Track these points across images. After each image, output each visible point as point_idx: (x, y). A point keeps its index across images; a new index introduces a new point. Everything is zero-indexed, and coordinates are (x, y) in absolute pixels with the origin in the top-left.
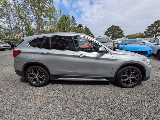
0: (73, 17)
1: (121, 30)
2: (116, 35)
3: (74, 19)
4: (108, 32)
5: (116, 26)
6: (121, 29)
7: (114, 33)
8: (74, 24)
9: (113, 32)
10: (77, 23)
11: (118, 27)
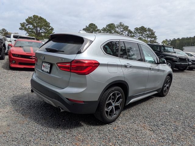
1: (50, 27)
2: (42, 32)
4: (27, 25)
5: (41, 18)
6: (50, 25)
7: (39, 29)
9: (37, 27)
11: (45, 21)
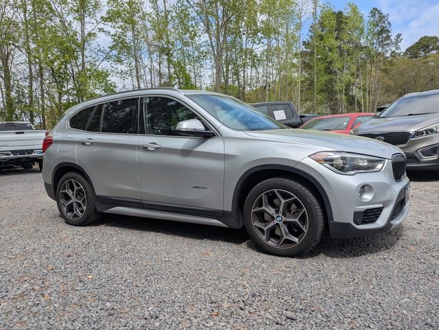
0: (375, 11)
3: (382, 17)
8: (381, 44)
10: (399, 36)
